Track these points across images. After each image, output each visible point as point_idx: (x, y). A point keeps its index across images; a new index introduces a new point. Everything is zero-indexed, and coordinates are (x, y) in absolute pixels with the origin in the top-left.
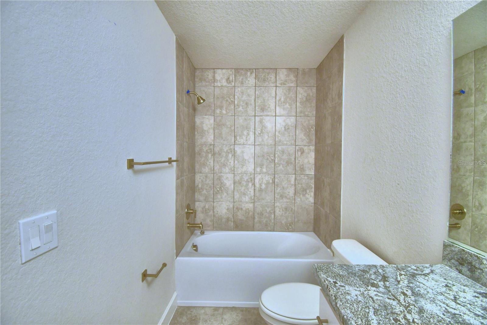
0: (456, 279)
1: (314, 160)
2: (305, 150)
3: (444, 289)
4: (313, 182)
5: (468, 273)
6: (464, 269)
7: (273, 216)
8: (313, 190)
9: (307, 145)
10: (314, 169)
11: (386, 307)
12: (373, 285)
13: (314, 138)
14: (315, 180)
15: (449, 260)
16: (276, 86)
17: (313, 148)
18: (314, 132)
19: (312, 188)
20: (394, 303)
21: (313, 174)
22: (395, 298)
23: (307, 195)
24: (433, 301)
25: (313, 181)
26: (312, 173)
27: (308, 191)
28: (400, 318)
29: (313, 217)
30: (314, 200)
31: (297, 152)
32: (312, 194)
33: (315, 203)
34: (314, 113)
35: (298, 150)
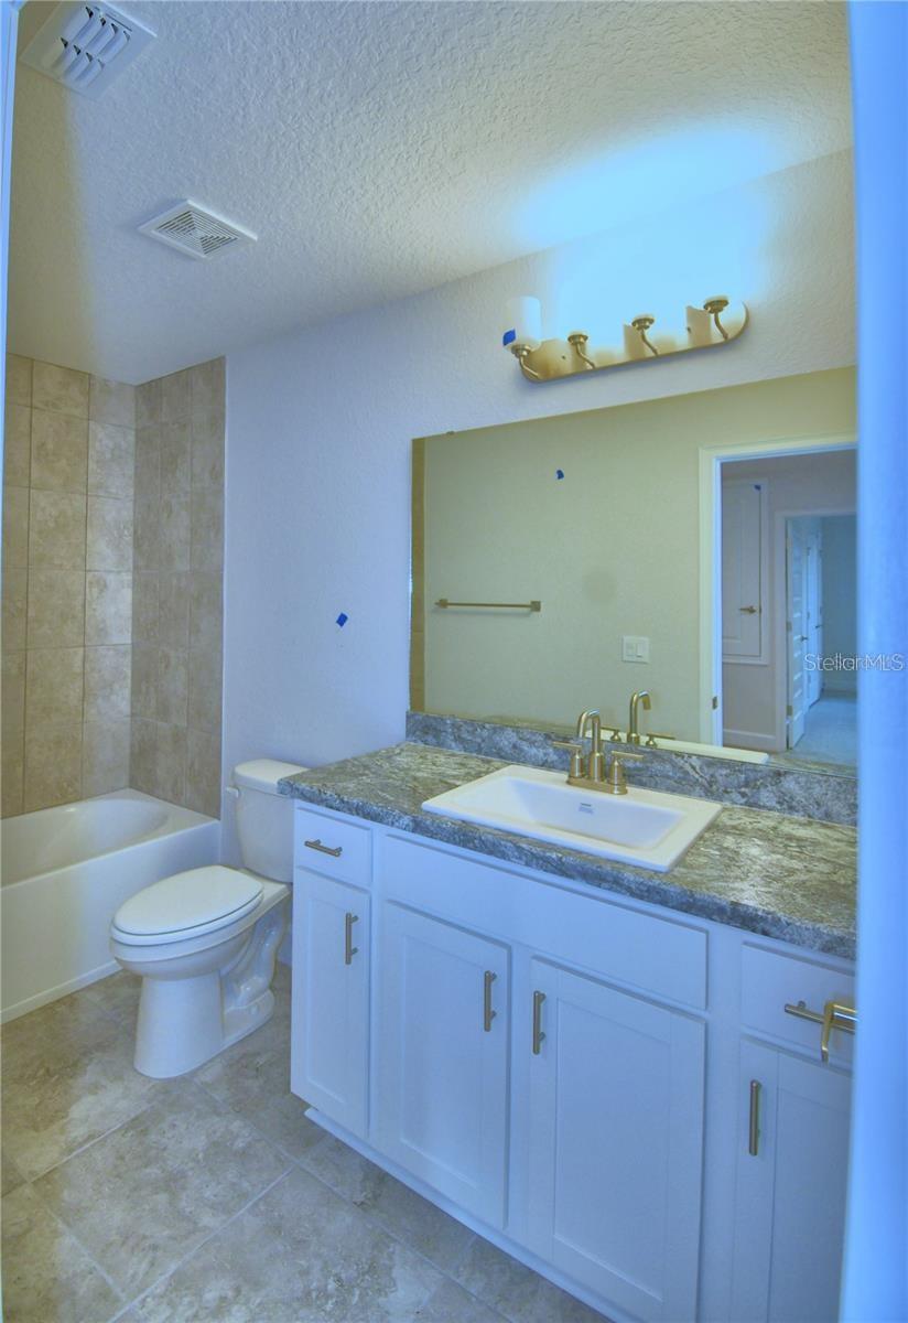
0: (425, 750)
1: (130, 607)
2: (108, 582)
3: (421, 760)
4: (130, 664)
5: (434, 741)
6: (430, 738)
7: (20, 770)
8: (129, 681)
9: (114, 569)
10: (130, 629)
11: (387, 785)
12: (362, 775)
13: (129, 552)
14: (133, 658)
15: (414, 733)
16: (31, 407)
17: (128, 577)
18: (129, 539)
19: (125, 678)
20: (391, 780)
21: (130, 642)
22: (389, 778)
23: (113, 697)
24: (419, 770)
25: (128, 660)
26: (127, 638)
27: (116, 686)
28: (403, 787)
29: (128, 751)
30: (132, 707)
31: (90, 587)
32: (127, 692)
33: (133, 715)
34: (131, 492)
35: (91, 583)
